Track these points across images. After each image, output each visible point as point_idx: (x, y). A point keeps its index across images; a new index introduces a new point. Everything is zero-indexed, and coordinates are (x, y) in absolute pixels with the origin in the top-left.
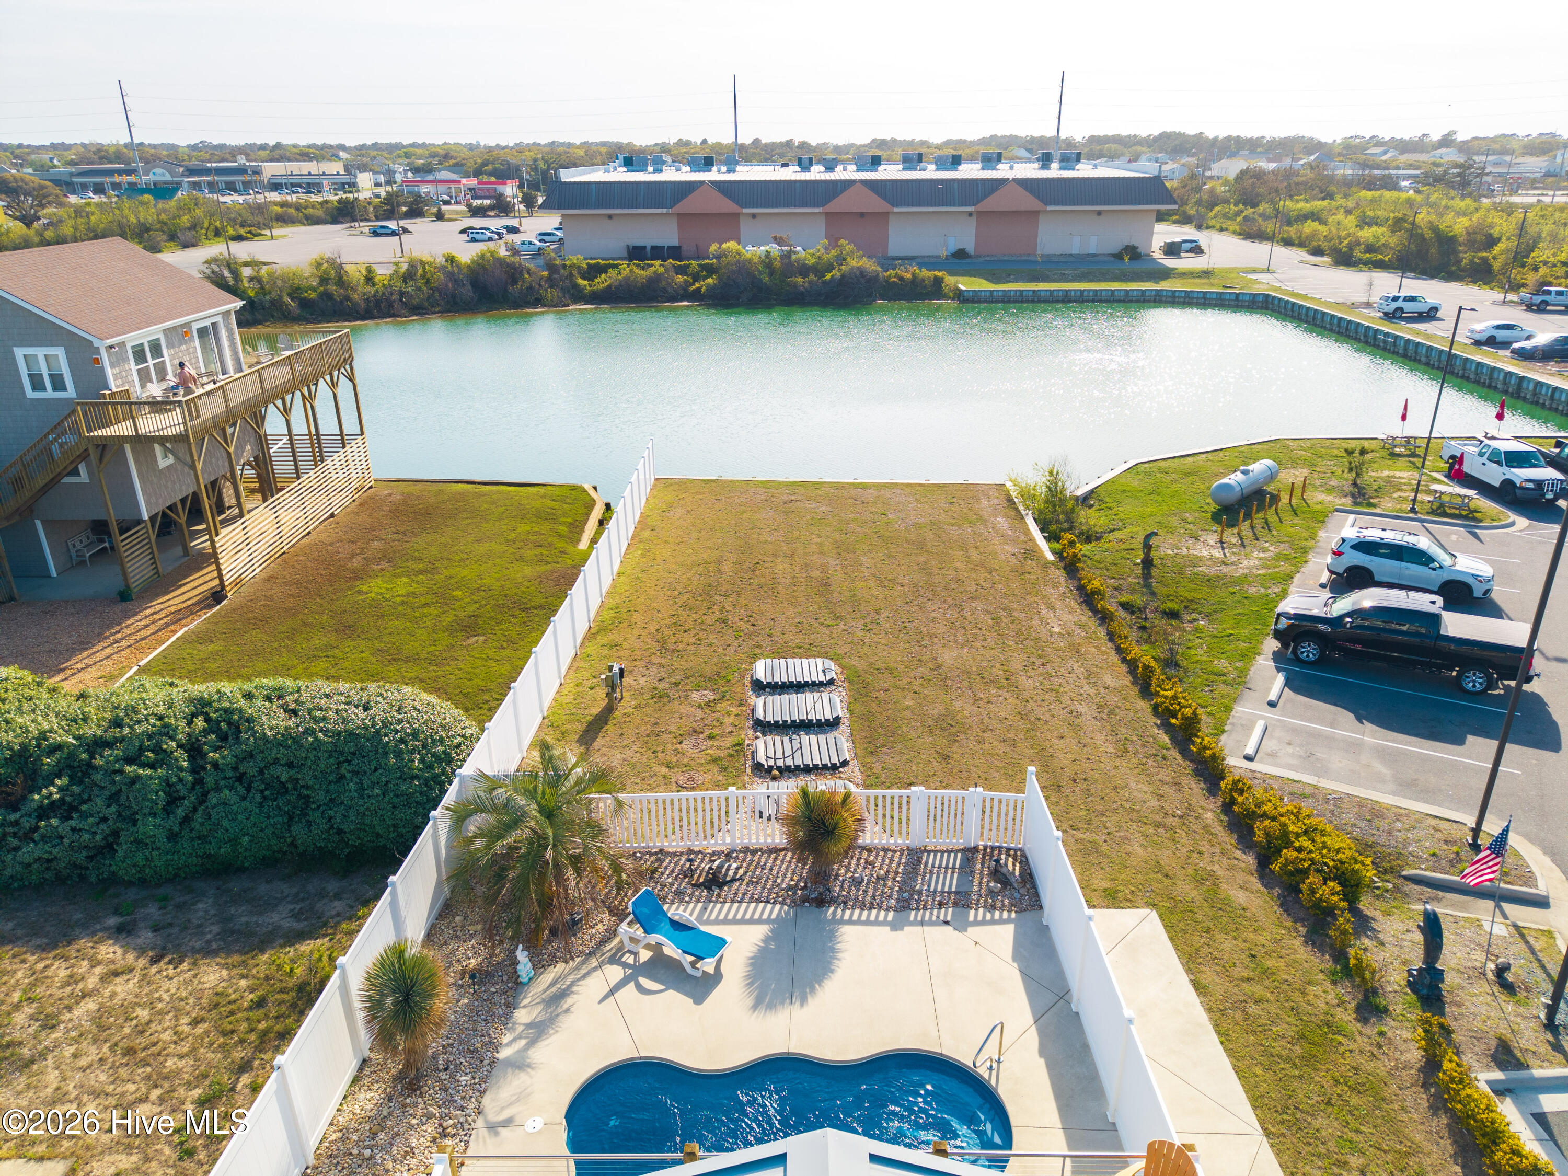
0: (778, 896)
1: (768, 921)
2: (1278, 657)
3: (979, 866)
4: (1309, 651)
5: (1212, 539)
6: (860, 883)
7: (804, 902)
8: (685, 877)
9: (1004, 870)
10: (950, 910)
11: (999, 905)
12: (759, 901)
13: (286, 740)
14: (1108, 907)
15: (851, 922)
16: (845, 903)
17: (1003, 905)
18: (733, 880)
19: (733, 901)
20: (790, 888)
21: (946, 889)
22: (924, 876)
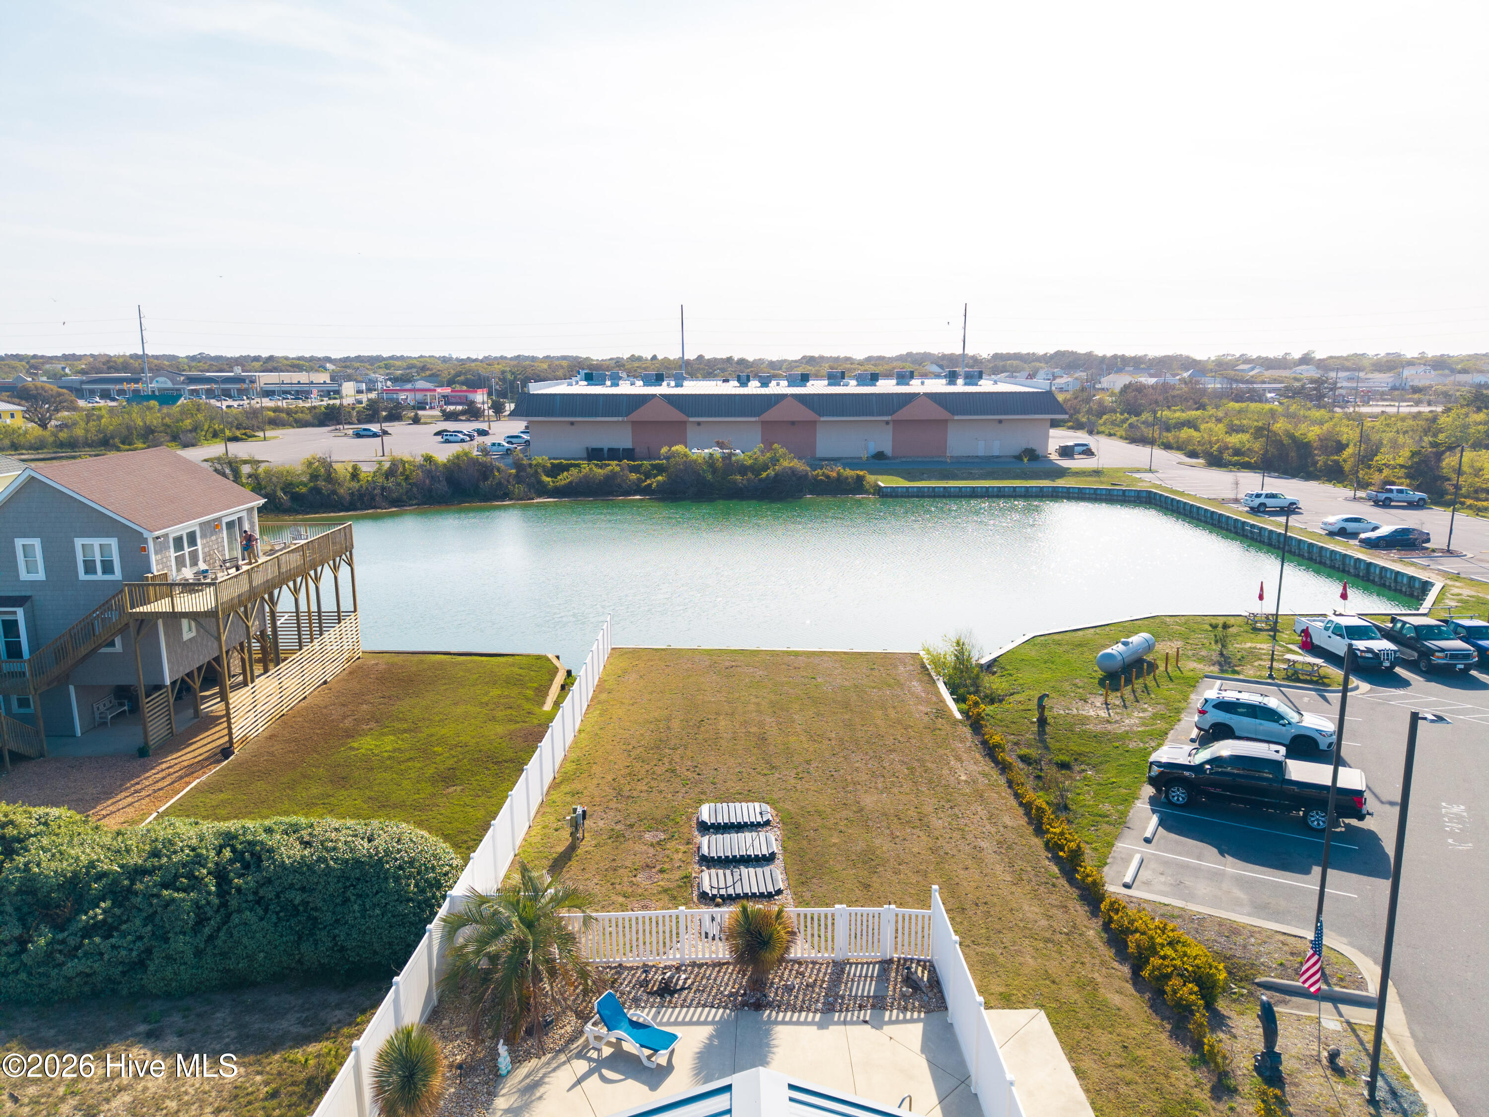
0: (721, 1002)
1: (713, 1023)
2: (1153, 801)
3: (893, 974)
4: (1179, 795)
5: (1099, 701)
6: (792, 990)
7: (744, 1006)
8: (641, 986)
9: (914, 977)
10: (869, 1011)
11: (910, 1007)
12: (704, 1006)
13: (302, 868)
14: (1003, 1008)
15: (783, 1022)
16: (779, 1007)
17: (914, 1007)
18: (683, 989)
19: (682, 1006)
20: (731, 994)
21: (865, 994)
22: (846, 984)
